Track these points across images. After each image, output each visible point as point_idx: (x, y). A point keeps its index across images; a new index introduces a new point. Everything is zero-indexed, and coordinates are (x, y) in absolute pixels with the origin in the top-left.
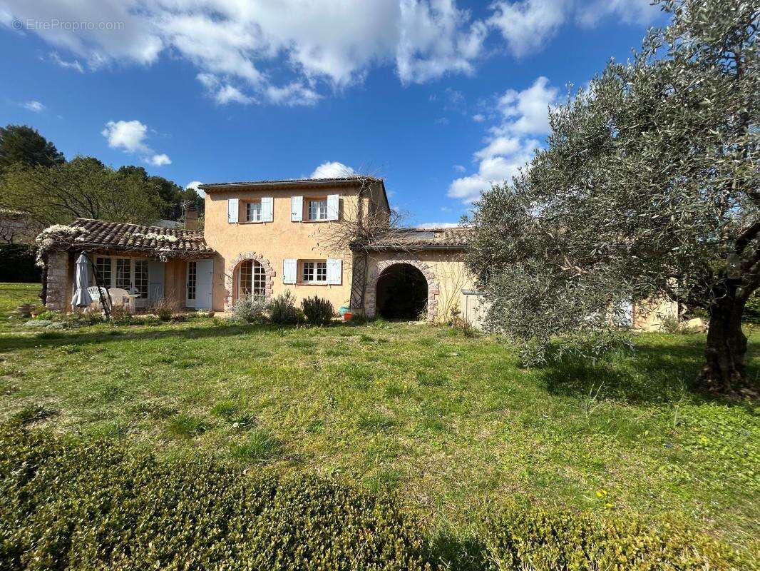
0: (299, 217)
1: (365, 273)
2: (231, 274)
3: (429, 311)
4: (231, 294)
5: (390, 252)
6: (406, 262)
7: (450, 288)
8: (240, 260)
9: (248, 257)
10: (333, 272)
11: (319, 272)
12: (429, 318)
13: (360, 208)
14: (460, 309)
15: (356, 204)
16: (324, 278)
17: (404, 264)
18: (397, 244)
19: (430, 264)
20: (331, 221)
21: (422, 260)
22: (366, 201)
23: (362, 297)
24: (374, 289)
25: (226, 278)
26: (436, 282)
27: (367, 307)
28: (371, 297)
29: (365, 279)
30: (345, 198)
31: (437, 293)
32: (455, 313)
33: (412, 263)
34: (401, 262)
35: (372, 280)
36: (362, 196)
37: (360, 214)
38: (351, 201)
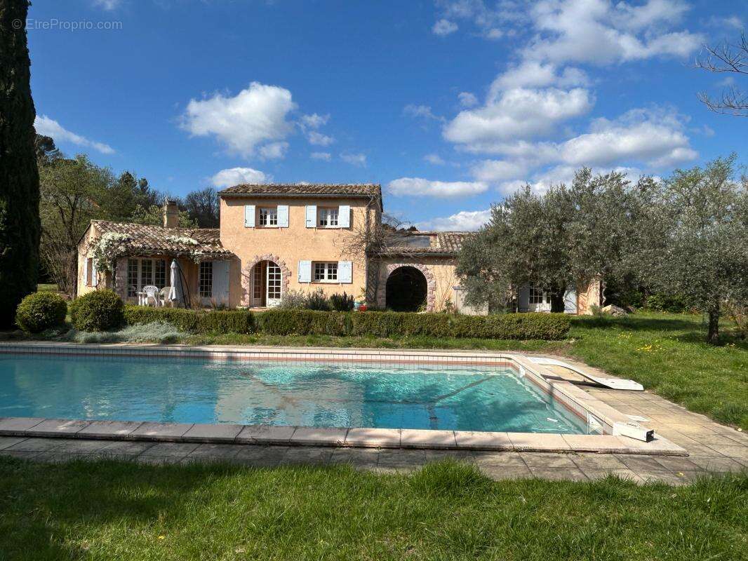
0: (314, 223)
1: (377, 274)
2: (247, 273)
3: (428, 303)
4: (248, 292)
5: (399, 257)
6: (410, 265)
7: (444, 285)
8: (257, 261)
9: (264, 259)
10: (343, 272)
11: (330, 272)
12: (429, 308)
13: (368, 217)
14: (452, 301)
15: (365, 214)
16: (335, 277)
17: (409, 267)
18: (404, 252)
19: (429, 267)
20: (343, 228)
21: (423, 264)
22: (373, 212)
23: (376, 293)
24: (385, 287)
25: (243, 278)
26: (434, 281)
27: (379, 300)
28: (382, 293)
29: (377, 278)
30: (355, 209)
31: (434, 289)
32: (449, 304)
33: (415, 266)
34: (406, 265)
35: (383, 279)
36: (370, 207)
37: (368, 223)
38: (360, 212)
